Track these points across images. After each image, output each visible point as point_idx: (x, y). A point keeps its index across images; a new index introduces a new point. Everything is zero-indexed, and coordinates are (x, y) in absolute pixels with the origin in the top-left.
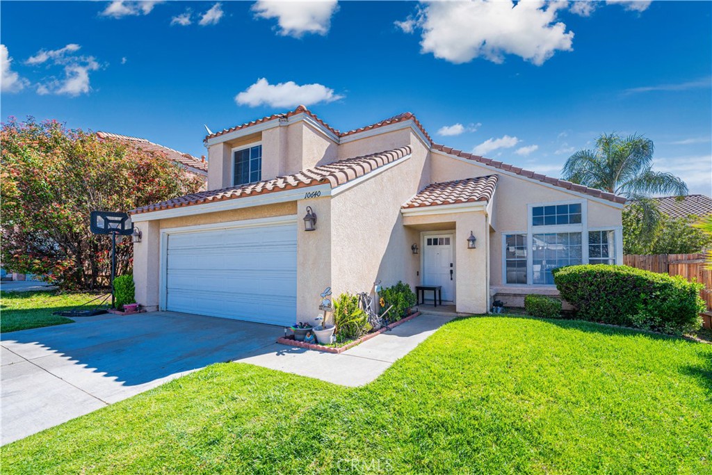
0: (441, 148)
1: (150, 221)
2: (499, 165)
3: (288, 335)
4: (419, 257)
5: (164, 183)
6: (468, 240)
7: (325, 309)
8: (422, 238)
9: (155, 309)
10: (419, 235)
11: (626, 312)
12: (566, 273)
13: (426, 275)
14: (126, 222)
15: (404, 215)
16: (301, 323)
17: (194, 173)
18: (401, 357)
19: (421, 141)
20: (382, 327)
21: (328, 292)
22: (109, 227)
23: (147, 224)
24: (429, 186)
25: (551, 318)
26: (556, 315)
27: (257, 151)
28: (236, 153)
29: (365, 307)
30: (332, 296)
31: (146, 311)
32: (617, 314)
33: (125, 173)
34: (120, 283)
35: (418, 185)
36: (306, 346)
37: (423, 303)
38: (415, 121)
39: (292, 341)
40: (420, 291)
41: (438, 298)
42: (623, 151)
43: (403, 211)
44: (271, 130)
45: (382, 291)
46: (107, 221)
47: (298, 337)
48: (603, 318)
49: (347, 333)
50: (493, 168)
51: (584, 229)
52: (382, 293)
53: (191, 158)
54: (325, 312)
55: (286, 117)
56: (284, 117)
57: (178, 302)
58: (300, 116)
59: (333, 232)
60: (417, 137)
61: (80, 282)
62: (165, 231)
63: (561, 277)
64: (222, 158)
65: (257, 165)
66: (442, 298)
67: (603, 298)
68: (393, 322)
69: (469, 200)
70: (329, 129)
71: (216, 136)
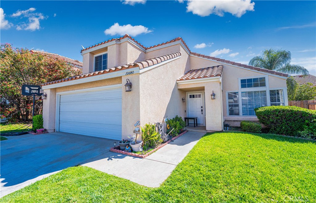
0: (195, 54)
1: (51, 89)
2: (223, 61)
3: (116, 146)
4: (186, 104)
5: (63, 72)
6: (211, 95)
7: (137, 132)
8: (187, 94)
9: (53, 131)
10: (186, 94)
11: (297, 129)
12: (263, 110)
13: (189, 112)
14: (41, 90)
15: (178, 84)
16: (124, 140)
17: (77, 68)
18: (180, 161)
19: (185, 51)
20: (168, 140)
21: (138, 123)
22: (32, 92)
23: (49, 90)
24: (189, 71)
25: (256, 133)
26: (259, 131)
27: (105, 56)
28: (96, 57)
29: (159, 130)
30: (141, 125)
31: (48, 132)
32: (292, 130)
33: (42, 68)
34: (35, 119)
35: (184, 70)
36: (126, 153)
37: (188, 125)
38: (182, 41)
39: (118, 150)
40: (187, 120)
41: (196, 123)
42: (276, 56)
43: (178, 82)
44: (112, 46)
45: (168, 121)
46: (31, 90)
47: (122, 148)
48: (284, 132)
49: (149, 145)
50: (221, 62)
51: (267, 89)
52: (168, 122)
53: (78, 62)
54: (137, 134)
55: (119, 40)
56: (118, 40)
57: (65, 128)
58: (126, 39)
59: (141, 92)
60: (183, 48)
61: (19, 118)
62: (59, 93)
63: (261, 112)
64: (89, 59)
65: (105, 62)
66: (198, 123)
67: (284, 122)
68: (174, 137)
69: (211, 76)
70: (141, 46)
71: (86, 50)
